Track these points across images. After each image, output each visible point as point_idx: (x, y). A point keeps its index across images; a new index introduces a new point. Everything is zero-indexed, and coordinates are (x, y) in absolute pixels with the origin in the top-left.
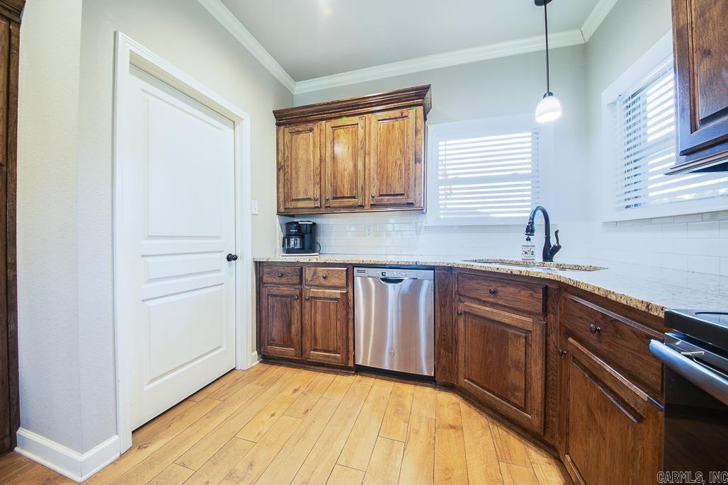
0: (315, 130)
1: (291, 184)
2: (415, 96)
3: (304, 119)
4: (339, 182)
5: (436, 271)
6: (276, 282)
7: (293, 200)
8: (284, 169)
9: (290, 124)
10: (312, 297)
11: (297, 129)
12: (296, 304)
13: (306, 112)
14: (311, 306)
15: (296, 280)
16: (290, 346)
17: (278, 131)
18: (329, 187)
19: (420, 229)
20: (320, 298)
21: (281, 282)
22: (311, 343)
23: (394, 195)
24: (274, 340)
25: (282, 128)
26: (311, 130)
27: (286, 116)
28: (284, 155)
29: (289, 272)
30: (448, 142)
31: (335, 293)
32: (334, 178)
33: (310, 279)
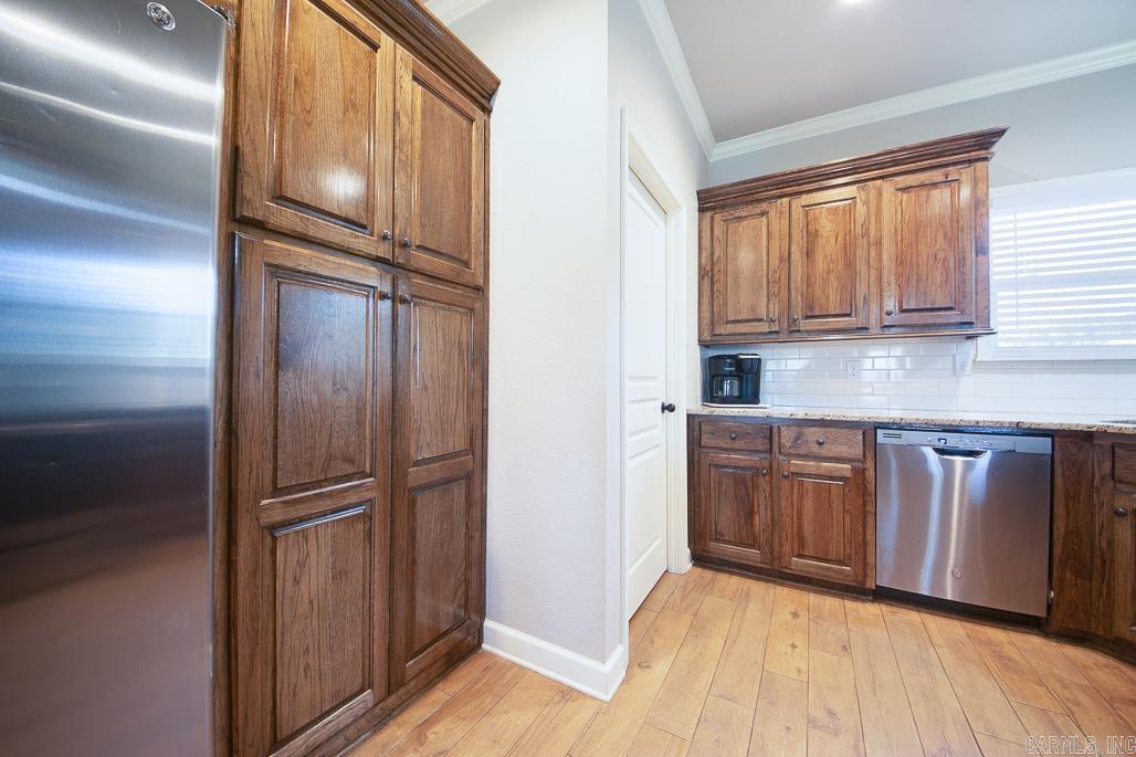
0: (772, 213)
1: (725, 298)
2: (975, 145)
3: (750, 198)
4: (818, 291)
5: (1056, 439)
6: (726, 446)
7: (728, 322)
8: (711, 275)
9: (723, 207)
10: (793, 473)
11: (737, 214)
12: (763, 483)
13: (755, 188)
14: (792, 488)
15: (761, 444)
16: (751, 546)
17: (700, 220)
18: (797, 300)
19: (963, 366)
20: (809, 476)
21: (733, 446)
22: (792, 544)
23: (932, 310)
24: (722, 535)
25: (709, 214)
26: (764, 213)
27: (717, 196)
28: (712, 254)
29: (749, 431)
30: (1019, 216)
31: (841, 469)
32: (809, 285)
33: (789, 444)
